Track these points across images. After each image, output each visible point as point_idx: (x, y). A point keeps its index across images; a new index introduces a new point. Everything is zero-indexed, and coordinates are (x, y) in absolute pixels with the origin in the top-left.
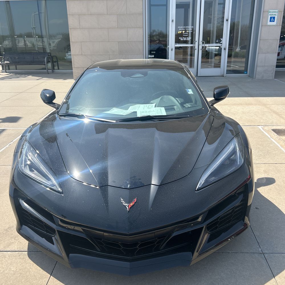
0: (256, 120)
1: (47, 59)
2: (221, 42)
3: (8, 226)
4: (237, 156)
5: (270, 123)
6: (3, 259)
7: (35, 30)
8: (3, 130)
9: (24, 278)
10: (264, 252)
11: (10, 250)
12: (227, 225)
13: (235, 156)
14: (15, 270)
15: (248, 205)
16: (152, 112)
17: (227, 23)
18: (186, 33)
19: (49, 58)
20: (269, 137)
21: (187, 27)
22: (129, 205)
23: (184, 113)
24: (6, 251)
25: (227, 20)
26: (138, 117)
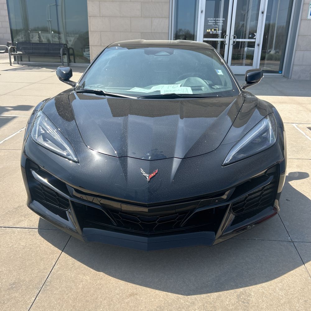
0: (289, 118)
1: (62, 51)
2: (255, 37)
3: (17, 205)
4: (270, 134)
5: (305, 121)
6: (12, 235)
7: (51, 23)
8: (14, 117)
9: (34, 252)
10: (293, 240)
11: (20, 227)
12: (255, 208)
13: (267, 134)
14: (24, 245)
15: (278, 192)
16: (177, 91)
17: (263, 16)
18: (216, 26)
19: (65, 50)
20: (304, 134)
21: (217, 19)
22: (149, 176)
23: (212, 93)
24: (16, 228)
25: (263, 13)
26: (161, 94)
